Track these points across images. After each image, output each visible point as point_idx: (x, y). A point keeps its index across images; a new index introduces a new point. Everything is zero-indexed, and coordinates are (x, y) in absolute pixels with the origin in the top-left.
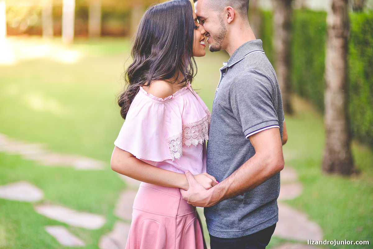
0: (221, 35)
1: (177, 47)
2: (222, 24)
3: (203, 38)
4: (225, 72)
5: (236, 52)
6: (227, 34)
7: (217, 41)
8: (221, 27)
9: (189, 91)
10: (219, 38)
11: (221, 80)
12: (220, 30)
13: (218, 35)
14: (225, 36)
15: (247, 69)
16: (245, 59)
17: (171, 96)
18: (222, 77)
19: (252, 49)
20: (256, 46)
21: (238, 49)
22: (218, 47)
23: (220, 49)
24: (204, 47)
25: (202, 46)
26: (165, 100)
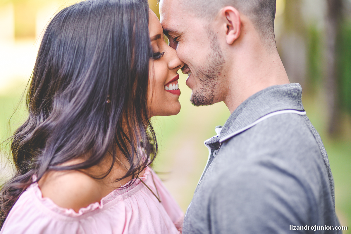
0: (212, 70)
1: (110, 99)
2: (215, 47)
3: (172, 76)
4: (217, 149)
5: (239, 108)
6: (224, 68)
7: (205, 83)
8: (212, 51)
9: (143, 186)
10: (208, 77)
11: (210, 163)
12: (211, 60)
13: (205, 70)
14: (222, 72)
15: (253, 155)
16: (256, 128)
17: (96, 205)
18: (212, 157)
19: (276, 105)
20: (286, 98)
21: (245, 104)
22: (207, 97)
23: (212, 100)
24: (175, 96)
25: (171, 95)
26: (80, 213)
